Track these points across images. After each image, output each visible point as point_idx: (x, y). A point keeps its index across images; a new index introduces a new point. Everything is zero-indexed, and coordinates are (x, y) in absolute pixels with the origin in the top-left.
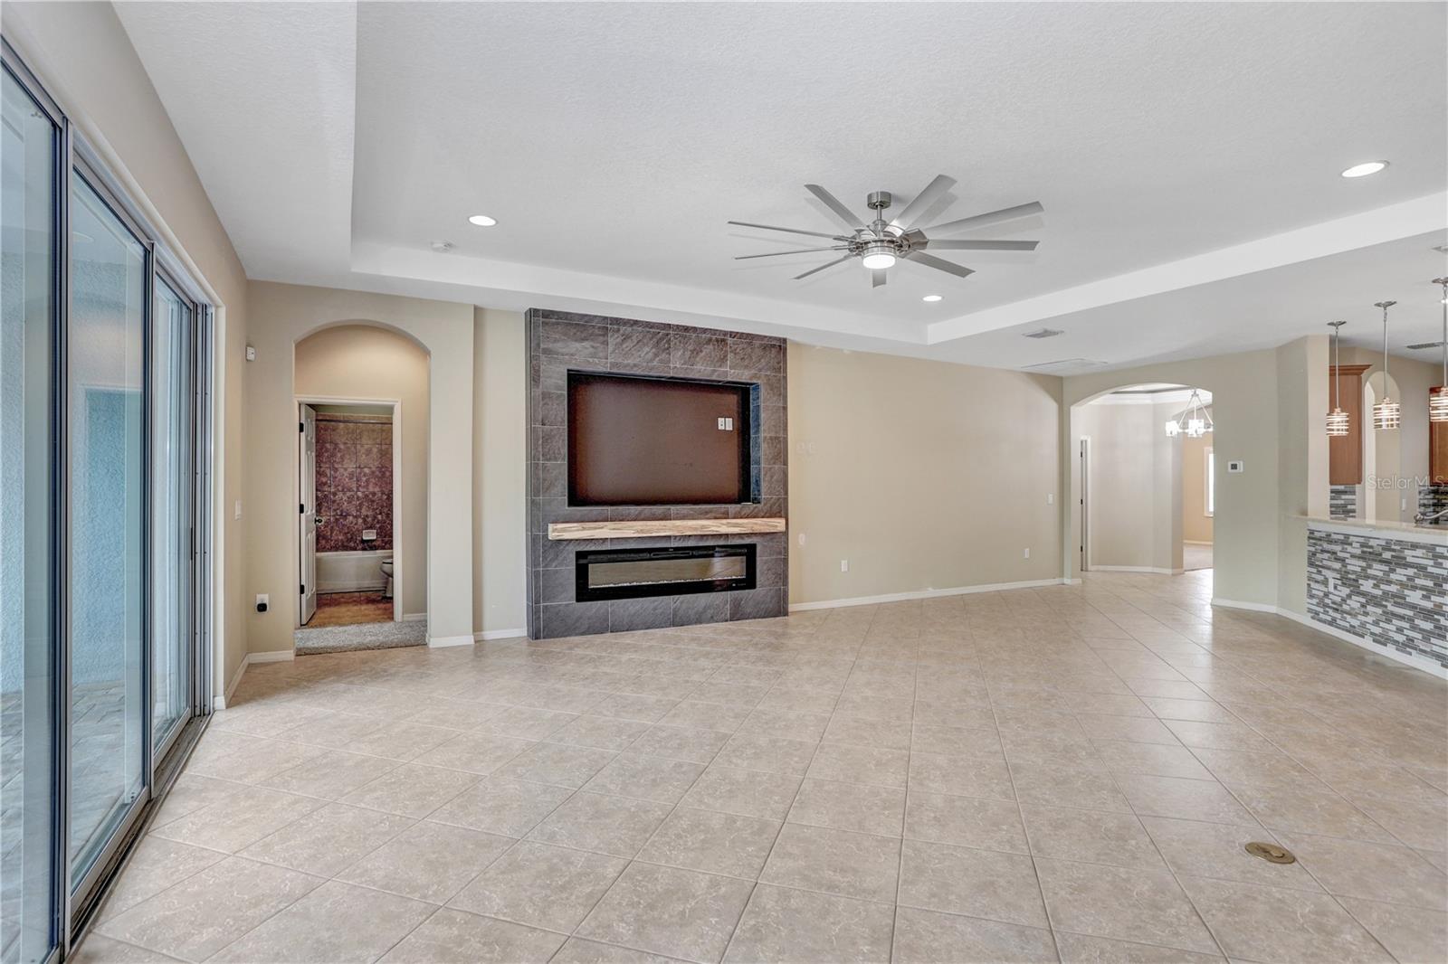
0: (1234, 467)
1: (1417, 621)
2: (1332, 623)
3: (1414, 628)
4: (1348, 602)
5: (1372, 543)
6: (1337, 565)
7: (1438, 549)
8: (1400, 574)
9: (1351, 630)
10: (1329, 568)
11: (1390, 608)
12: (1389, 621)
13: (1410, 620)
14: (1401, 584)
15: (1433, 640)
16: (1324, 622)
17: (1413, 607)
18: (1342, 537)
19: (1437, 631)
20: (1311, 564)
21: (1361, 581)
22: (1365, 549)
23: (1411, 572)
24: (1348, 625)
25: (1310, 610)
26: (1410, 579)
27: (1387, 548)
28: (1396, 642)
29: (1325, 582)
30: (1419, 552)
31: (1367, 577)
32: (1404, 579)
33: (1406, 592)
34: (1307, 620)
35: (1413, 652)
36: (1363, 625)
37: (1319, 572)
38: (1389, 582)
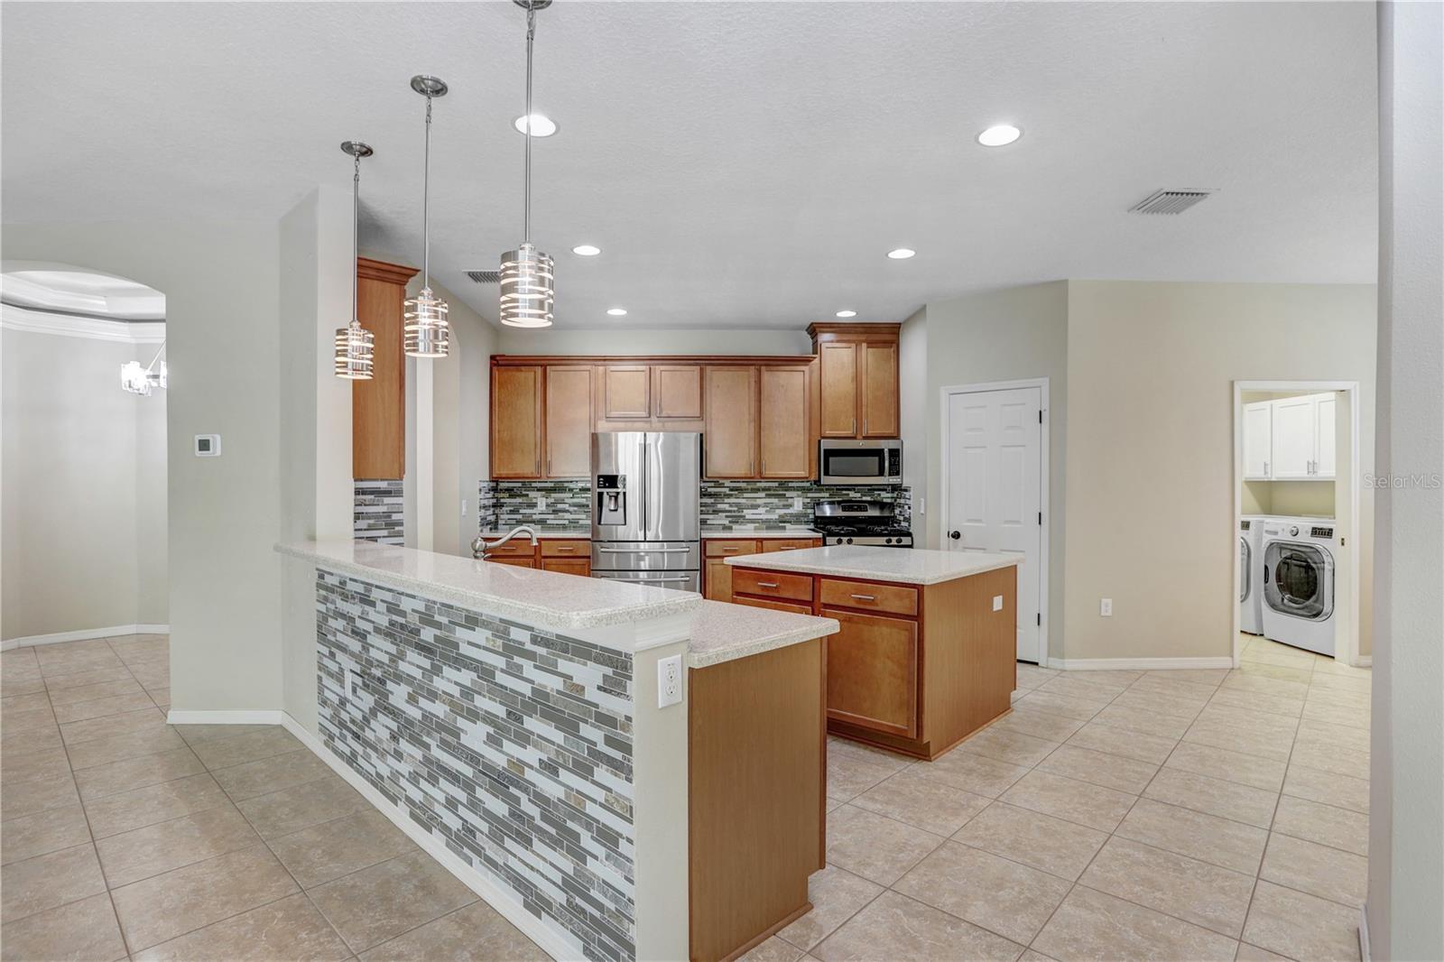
0: (204, 445)
1: (481, 793)
2: (351, 760)
3: (474, 805)
4: (373, 724)
5: (406, 604)
6: (355, 646)
7: (516, 634)
8: (451, 680)
9: (377, 781)
10: (343, 649)
11: (437, 753)
12: (433, 780)
13: (468, 786)
14: (449, 699)
15: (508, 843)
16: (341, 755)
17: (473, 758)
18: (360, 588)
19: (515, 825)
20: (322, 637)
21: (390, 686)
22: (395, 618)
23: (467, 677)
24: (373, 771)
25: (323, 729)
26: (467, 693)
27: (427, 619)
28: (445, 829)
29: (339, 678)
30: (481, 635)
31: (399, 678)
32: (456, 691)
33: (461, 723)
34: (316, 744)
35: (476, 859)
36: (395, 775)
37: (332, 655)
38: (433, 695)
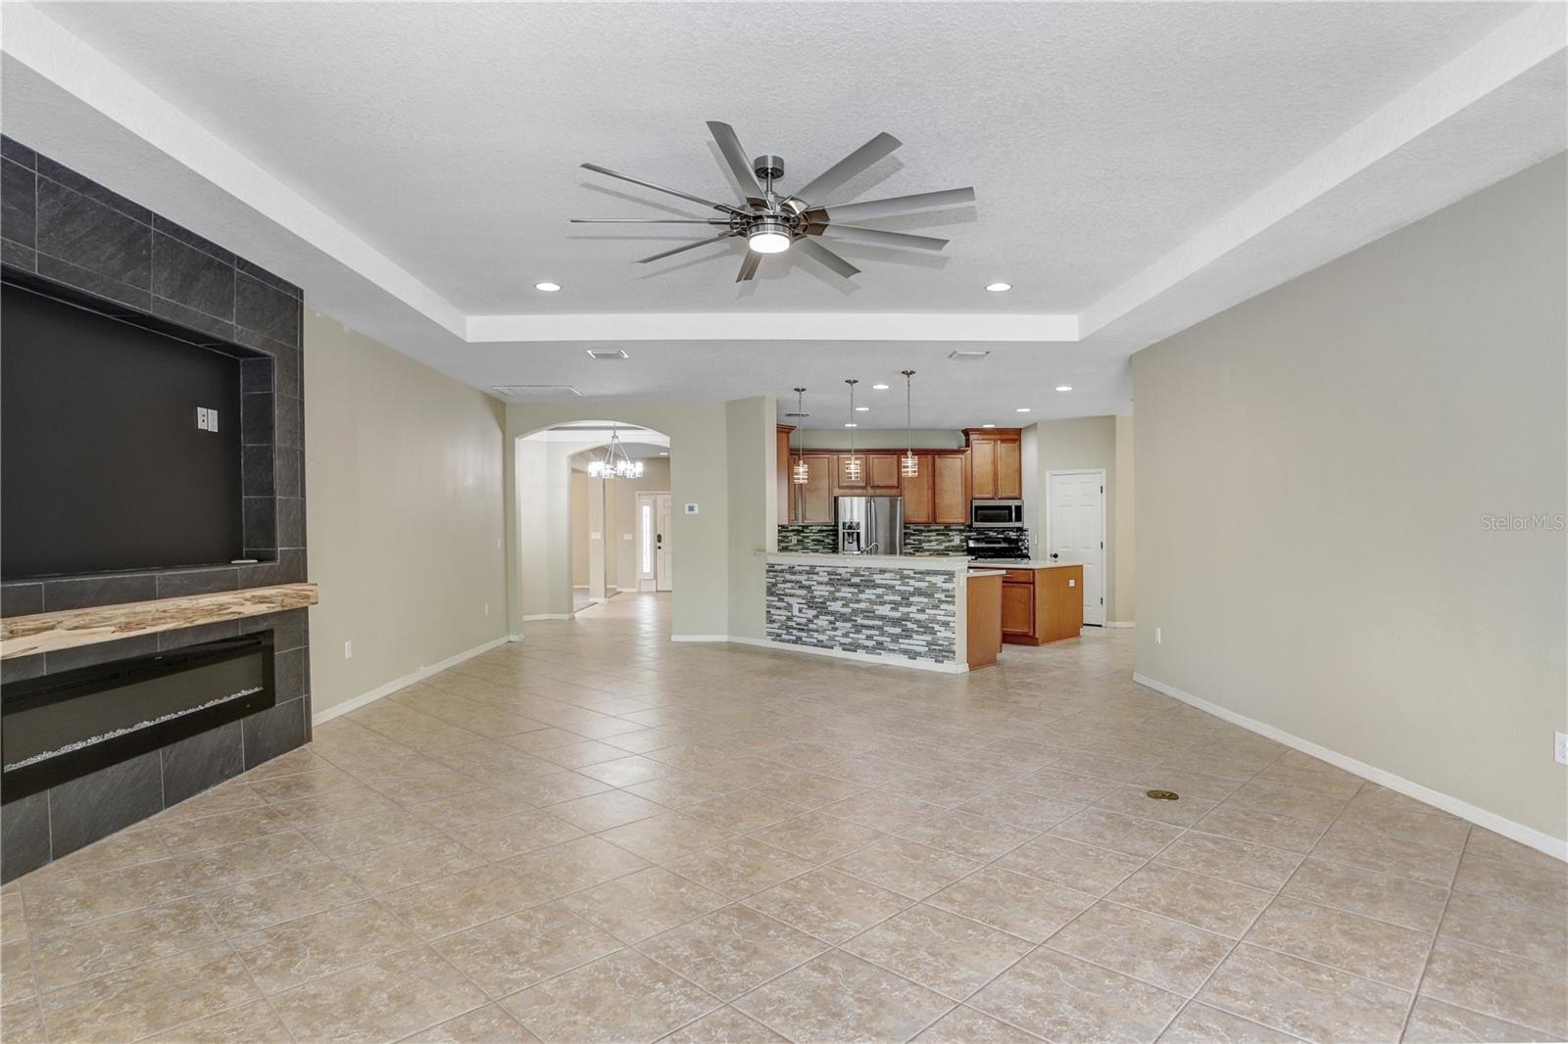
0: (691, 509)
1: (885, 629)
2: (796, 641)
3: (882, 634)
4: (815, 621)
5: (840, 571)
6: (803, 592)
7: (905, 572)
8: (869, 594)
9: (820, 644)
10: (792, 595)
11: (860, 621)
12: (858, 632)
13: (880, 628)
14: (871, 602)
15: (901, 641)
16: (788, 641)
17: (882, 618)
18: (808, 568)
19: (904, 633)
20: (770, 593)
21: (828, 603)
22: (833, 577)
23: (880, 591)
24: (815, 641)
25: (769, 634)
26: (879, 596)
27: (856, 574)
28: (865, 647)
29: (789, 607)
30: (887, 575)
31: (835, 599)
32: (874, 597)
33: (875, 607)
34: (769, 643)
35: (883, 652)
36: (831, 638)
37: (782, 600)
38: (858, 601)
